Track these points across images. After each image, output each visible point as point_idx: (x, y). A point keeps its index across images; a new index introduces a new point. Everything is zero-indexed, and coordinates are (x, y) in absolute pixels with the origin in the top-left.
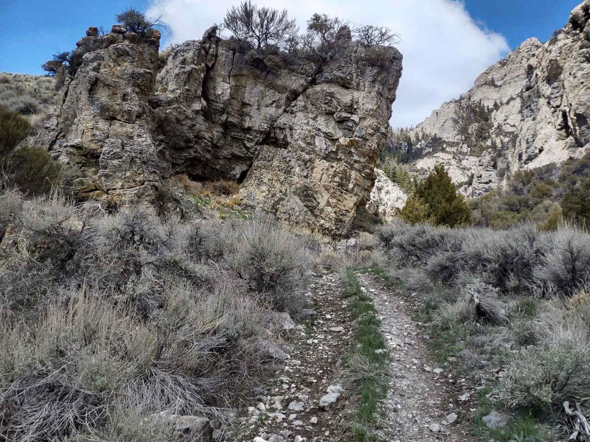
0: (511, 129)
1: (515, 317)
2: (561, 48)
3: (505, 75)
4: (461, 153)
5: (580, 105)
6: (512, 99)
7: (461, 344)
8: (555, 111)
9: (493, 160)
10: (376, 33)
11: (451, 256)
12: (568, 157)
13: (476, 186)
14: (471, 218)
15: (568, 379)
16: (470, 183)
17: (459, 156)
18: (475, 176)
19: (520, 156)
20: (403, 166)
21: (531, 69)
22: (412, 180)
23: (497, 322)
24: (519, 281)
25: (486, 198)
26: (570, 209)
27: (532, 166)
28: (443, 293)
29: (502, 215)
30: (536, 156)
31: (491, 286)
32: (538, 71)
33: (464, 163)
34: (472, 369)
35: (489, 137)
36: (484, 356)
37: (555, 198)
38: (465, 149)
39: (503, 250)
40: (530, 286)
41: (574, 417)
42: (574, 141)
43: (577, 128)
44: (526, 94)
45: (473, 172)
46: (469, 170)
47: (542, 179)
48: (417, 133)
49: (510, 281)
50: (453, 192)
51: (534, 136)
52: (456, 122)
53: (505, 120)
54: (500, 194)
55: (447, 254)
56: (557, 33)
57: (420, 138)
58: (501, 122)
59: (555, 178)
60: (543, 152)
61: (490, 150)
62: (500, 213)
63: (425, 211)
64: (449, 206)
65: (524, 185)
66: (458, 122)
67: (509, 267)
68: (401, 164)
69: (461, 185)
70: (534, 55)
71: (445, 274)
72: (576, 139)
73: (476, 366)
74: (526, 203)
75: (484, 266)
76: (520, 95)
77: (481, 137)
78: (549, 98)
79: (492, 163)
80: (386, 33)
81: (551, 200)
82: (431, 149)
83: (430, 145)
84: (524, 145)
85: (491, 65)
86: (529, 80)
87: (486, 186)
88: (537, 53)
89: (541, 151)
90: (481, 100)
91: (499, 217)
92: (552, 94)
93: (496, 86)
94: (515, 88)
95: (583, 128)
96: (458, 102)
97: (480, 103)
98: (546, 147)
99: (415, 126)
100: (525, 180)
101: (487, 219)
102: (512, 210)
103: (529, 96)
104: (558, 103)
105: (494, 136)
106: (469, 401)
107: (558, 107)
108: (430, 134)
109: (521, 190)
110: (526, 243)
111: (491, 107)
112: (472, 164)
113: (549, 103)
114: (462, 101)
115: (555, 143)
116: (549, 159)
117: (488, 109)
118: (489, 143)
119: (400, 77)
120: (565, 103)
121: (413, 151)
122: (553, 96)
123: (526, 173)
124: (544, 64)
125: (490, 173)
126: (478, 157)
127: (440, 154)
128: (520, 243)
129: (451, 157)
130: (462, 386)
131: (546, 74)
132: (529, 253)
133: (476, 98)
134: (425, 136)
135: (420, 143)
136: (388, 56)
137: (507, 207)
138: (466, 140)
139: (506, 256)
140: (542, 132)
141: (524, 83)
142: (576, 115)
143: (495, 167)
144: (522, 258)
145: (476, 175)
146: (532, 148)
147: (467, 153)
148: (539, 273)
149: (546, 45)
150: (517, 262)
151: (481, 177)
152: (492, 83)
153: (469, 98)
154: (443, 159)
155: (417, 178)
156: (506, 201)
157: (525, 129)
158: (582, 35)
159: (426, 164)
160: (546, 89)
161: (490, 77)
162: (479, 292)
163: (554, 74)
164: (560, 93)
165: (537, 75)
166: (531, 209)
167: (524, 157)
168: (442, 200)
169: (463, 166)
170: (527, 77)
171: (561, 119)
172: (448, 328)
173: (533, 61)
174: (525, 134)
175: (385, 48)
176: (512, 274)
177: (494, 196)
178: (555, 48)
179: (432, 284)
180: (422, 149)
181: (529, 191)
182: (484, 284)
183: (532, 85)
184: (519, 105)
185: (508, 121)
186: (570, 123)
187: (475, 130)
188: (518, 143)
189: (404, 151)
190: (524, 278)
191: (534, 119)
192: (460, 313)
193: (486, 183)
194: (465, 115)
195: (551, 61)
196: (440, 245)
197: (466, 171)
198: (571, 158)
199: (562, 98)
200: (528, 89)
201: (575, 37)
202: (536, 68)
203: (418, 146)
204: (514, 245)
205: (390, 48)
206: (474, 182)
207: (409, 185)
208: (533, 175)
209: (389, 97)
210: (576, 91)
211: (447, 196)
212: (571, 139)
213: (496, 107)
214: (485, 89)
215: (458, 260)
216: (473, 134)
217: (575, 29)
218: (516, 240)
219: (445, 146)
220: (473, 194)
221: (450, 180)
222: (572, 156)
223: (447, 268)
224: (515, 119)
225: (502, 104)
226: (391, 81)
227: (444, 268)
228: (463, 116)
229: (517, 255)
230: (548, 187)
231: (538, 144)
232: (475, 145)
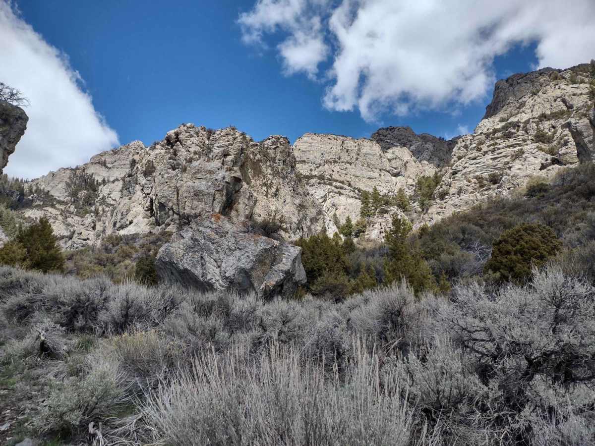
0: (112, 202)
1: (75, 352)
2: (157, 154)
3: (115, 161)
4: (68, 211)
5: (163, 197)
6: (117, 180)
7: (16, 378)
8: (146, 197)
9: (93, 222)
10: (7, 91)
11: (31, 297)
12: (149, 231)
13: (75, 241)
14: (64, 266)
15: (97, 404)
16: (70, 238)
17: (65, 214)
18: (76, 233)
19: (115, 224)
20: (11, 212)
21: (134, 162)
22: (17, 225)
23: (57, 356)
24: (86, 322)
25: (81, 252)
26: (142, 269)
27: (122, 232)
28: (15, 330)
29: (91, 267)
30: (127, 226)
31: (59, 325)
32: (138, 165)
33: (69, 220)
34: (20, 400)
35: (94, 204)
36: (36, 387)
37: (134, 259)
38: (72, 208)
39: (78, 296)
40: (94, 326)
41: (94, 435)
42: (154, 221)
43: (158, 212)
44: (128, 179)
45: (76, 228)
46: (72, 227)
47: (127, 244)
48: (31, 186)
49: (78, 322)
50: (53, 242)
51: (128, 211)
52: (68, 185)
53: (109, 194)
54: (93, 251)
55: (28, 295)
56: (156, 144)
57: (33, 191)
58: (105, 195)
59: (137, 245)
60: (132, 224)
61: (92, 214)
62: (90, 265)
63: (22, 255)
64: (46, 254)
65: (113, 246)
66: (70, 187)
67: (80, 310)
68: (9, 210)
69: (62, 237)
70: (138, 153)
71: (22, 313)
72: (156, 220)
73: (25, 397)
74: (112, 260)
75: (59, 308)
76: (123, 179)
77: (88, 202)
78: (143, 186)
79: (93, 225)
80: (16, 94)
81: (131, 260)
82: (42, 203)
83: (42, 199)
84: (119, 216)
85: (105, 150)
86: (132, 170)
87: (84, 242)
88: (140, 152)
89: (131, 223)
90: (92, 174)
91: (88, 269)
92: (146, 184)
93: (107, 167)
94: (120, 173)
95: (162, 213)
96: (74, 170)
97: (92, 176)
98: (135, 221)
99: (30, 180)
100: (115, 242)
101: (78, 269)
102: (100, 264)
103: (130, 181)
104: (148, 191)
105: (98, 204)
106: (7, 431)
107: (148, 194)
108: (44, 190)
109: (111, 250)
110: (98, 292)
111: (100, 181)
112: (76, 222)
113: (142, 190)
114: (77, 171)
115: (142, 219)
116: (136, 230)
117: (97, 183)
118: (93, 208)
119: (22, 135)
120: (153, 193)
121: (24, 201)
122: (146, 186)
123: (117, 238)
124: (144, 161)
125: (89, 232)
126: (82, 217)
127: (50, 209)
128: (93, 291)
129: (58, 213)
130: (6, 417)
131: (144, 169)
132: (97, 300)
133: (89, 171)
134: (38, 191)
135: (32, 195)
136: (14, 113)
137: (96, 261)
138: (74, 202)
139: (79, 301)
140: (134, 209)
141: (128, 170)
142: (159, 203)
143: (94, 228)
144: (92, 303)
145: (77, 231)
146: (125, 220)
147: (73, 213)
148: (103, 316)
149: (148, 149)
150: (87, 306)
151: (81, 234)
152: (104, 164)
153: (84, 170)
154: (51, 213)
155: (23, 225)
156: (97, 256)
157: (122, 204)
158: (172, 150)
159: (33, 214)
160: (142, 180)
161: (103, 159)
162: (47, 330)
163: (149, 171)
164: (151, 185)
165: (137, 168)
166: (115, 265)
167: (118, 225)
168: (41, 248)
169: (67, 223)
170: (131, 167)
171: (148, 204)
172: (9, 363)
173: (137, 157)
174: (122, 208)
175: (12, 106)
176: (81, 316)
177: (89, 251)
178: (153, 153)
179: (6, 322)
180: (32, 201)
181: (116, 251)
182: (52, 324)
183: (133, 174)
184: (121, 186)
185: (111, 196)
186: (154, 208)
187: (84, 196)
188: (115, 214)
189: (15, 198)
190: (90, 320)
191: (130, 199)
192: (25, 349)
193: (85, 240)
194: (77, 182)
195: (149, 161)
196: (23, 287)
197: (70, 228)
198: (151, 232)
199: (152, 189)
200: (129, 176)
201: (167, 151)
202: (138, 163)
203: (30, 197)
204: (88, 292)
205: (17, 107)
206: (74, 237)
207: (14, 230)
208: (121, 240)
209: (8, 148)
210: (162, 186)
211: (46, 245)
212: (153, 219)
213: (104, 182)
214: (98, 167)
215: (36, 301)
216: (81, 198)
217: (168, 145)
218: (90, 289)
219: (55, 203)
220: (71, 247)
221: (52, 231)
222: (152, 231)
223: (24, 307)
224: (116, 195)
225: (109, 181)
226: (13, 135)
227: (21, 307)
228: (75, 182)
229: (89, 301)
230: (131, 250)
231: (130, 218)
232: (81, 208)
